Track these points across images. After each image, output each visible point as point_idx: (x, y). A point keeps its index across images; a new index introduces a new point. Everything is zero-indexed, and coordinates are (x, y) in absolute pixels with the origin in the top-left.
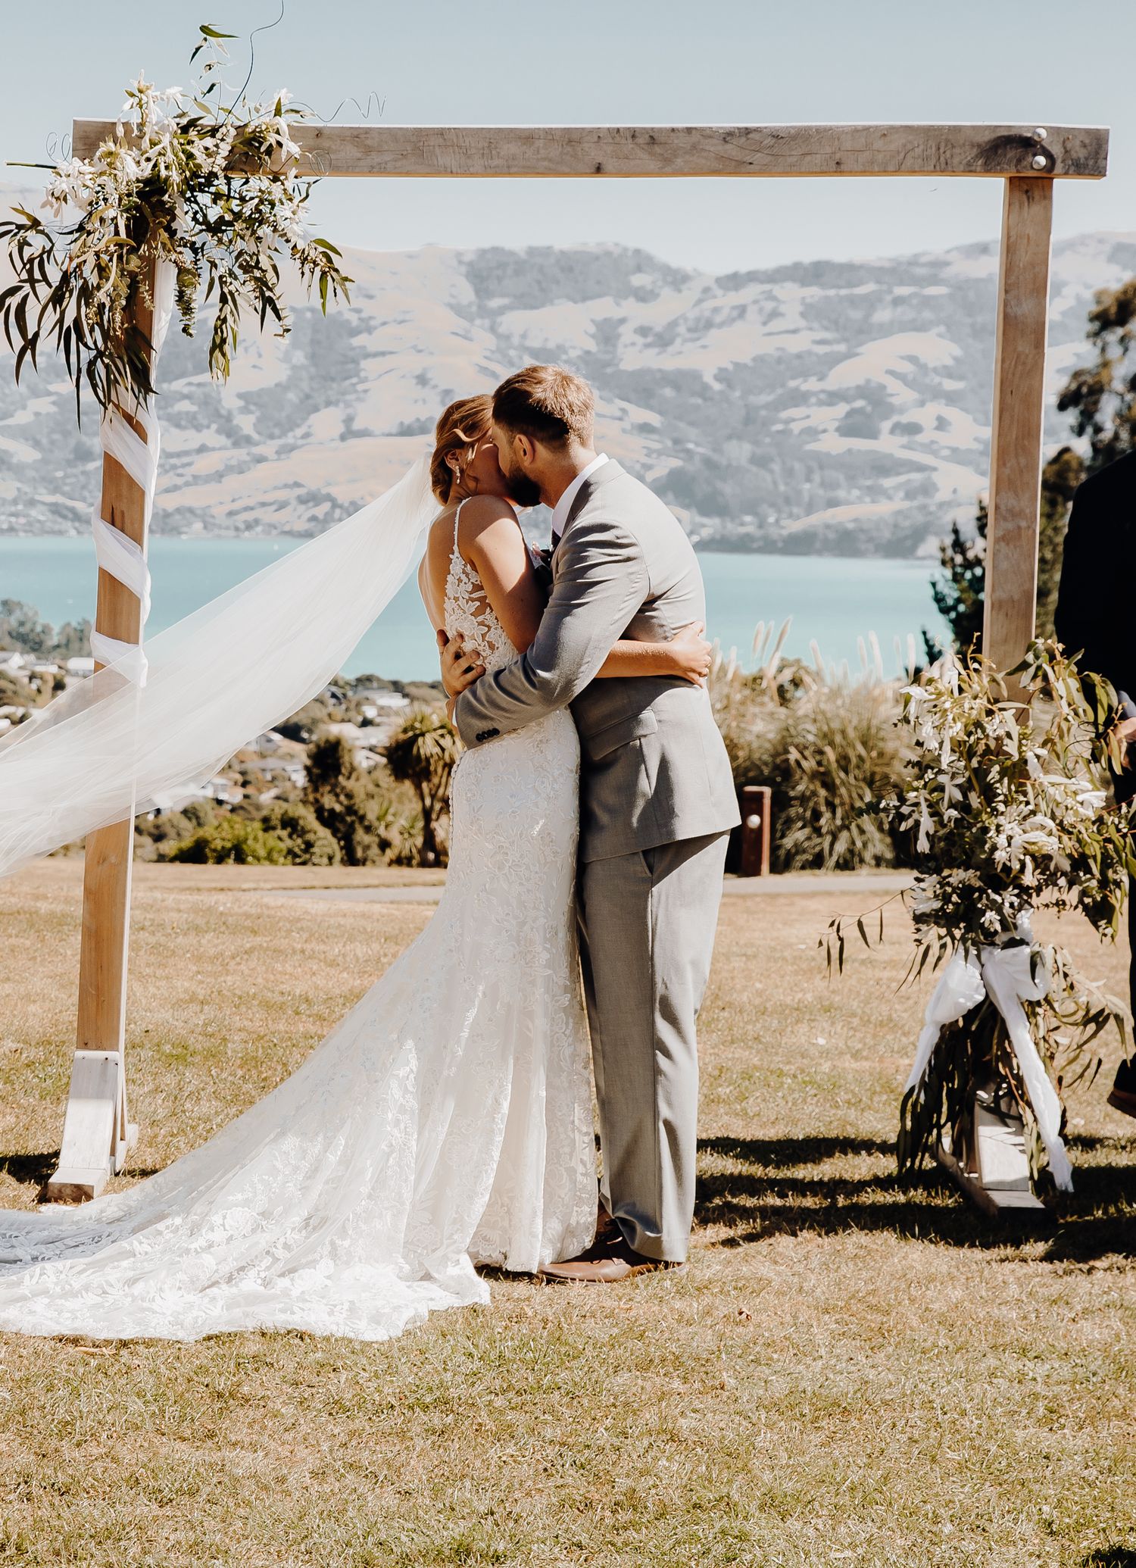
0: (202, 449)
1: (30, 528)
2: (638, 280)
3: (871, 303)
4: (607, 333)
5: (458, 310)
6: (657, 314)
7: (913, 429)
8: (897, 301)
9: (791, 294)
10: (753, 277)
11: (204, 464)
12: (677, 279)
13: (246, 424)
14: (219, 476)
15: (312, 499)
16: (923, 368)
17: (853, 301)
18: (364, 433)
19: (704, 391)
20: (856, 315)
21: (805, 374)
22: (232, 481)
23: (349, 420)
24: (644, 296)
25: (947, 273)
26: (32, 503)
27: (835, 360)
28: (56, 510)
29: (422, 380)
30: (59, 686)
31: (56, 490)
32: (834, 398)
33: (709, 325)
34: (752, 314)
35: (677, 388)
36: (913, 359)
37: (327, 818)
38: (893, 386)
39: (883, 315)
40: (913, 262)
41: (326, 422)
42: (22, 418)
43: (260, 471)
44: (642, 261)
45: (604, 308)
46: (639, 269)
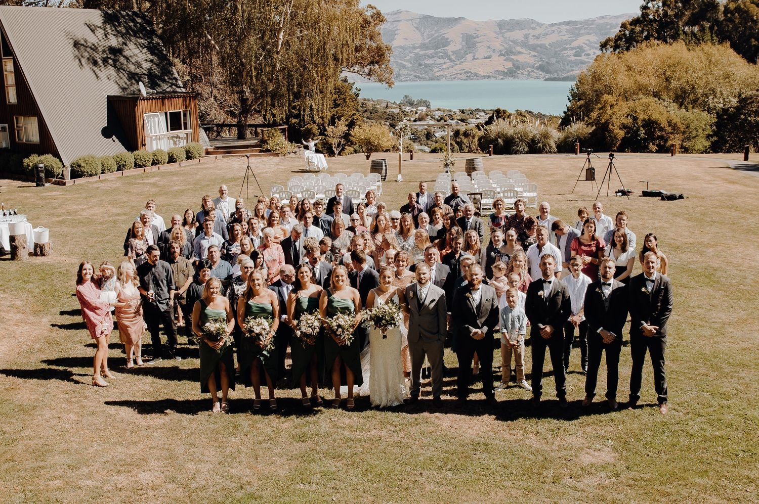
0: (444, 63)
1: (410, 80)
2: (532, 25)
3: (580, 29)
4: (526, 36)
5: (495, 32)
6: (536, 32)
7: (589, 55)
8: (585, 29)
9: (563, 27)
10: (556, 24)
11: (445, 66)
12: (540, 25)
13: (453, 57)
14: (448, 68)
15: (467, 72)
16: (591, 42)
17: (576, 29)
18: (478, 59)
19: (546, 48)
20: (577, 32)
21: (567, 44)
22: (451, 69)
23: (474, 56)
24: (534, 29)
25: (595, 22)
26: (410, 75)
27: (573, 41)
28: (415, 76)
29: (489, 47)
30: (416, 113)
31: (415, 72)
32: (572, 49)
33: (547, 34)
34: (556, 31)
35: (541, 47)
36: (588, 40)
37: (457, 143)
38: (585, 46)
39: (582, 31)
40: (588, 20)
41: (469, 57)
42: (408, 58)
43: (456, 67)
44: (533, 22)
45: (525, 31)
46: (532, 23)
